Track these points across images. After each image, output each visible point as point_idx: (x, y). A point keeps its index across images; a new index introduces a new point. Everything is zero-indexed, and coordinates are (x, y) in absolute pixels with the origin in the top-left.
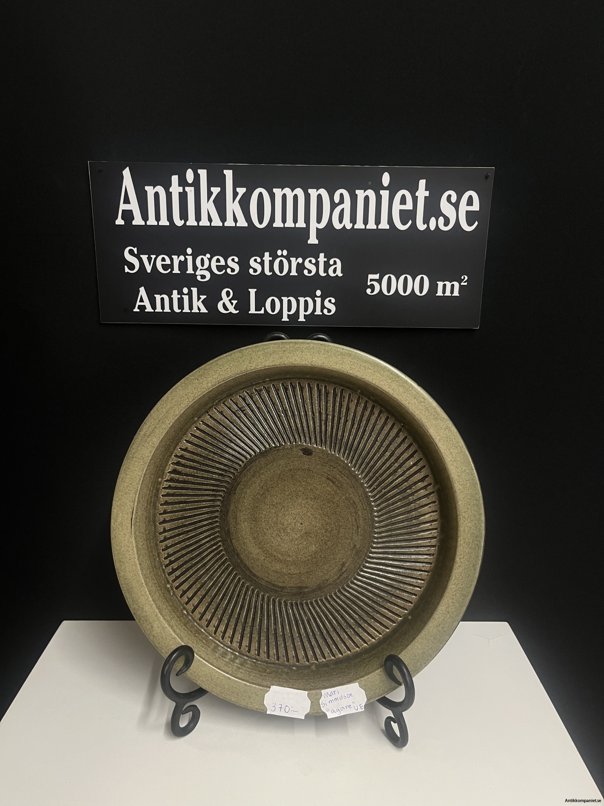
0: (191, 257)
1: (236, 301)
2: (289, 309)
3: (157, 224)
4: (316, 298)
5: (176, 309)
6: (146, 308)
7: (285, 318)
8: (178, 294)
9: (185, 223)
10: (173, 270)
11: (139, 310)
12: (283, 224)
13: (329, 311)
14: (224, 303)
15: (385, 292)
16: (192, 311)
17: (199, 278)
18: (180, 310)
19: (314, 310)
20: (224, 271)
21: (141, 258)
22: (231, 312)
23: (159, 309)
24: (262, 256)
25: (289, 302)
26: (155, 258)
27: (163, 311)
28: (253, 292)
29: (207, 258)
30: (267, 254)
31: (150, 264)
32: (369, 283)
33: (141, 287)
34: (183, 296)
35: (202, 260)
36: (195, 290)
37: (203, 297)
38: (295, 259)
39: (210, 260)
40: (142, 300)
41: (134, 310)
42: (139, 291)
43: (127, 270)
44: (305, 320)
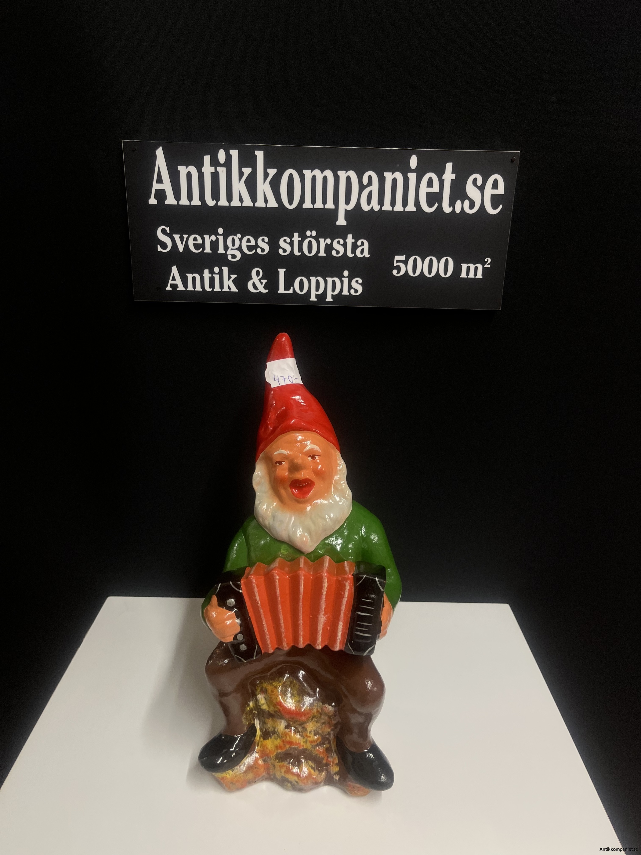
0: (222, 237)
1: (266, 281)
2: (317, 289)
3: (189, 204)
4: (343, 279)
5: (208, 289)
6: (178, 287)
7: (313, 298)
8: (209, 274)
9: (217, 203)
10: (205, 250)
11: (171, 289)
12: (312, 205)
13: (356, 291)
14: (254, 282)
15: (411, 273)
16: (223, 290)
17: (230, 258)
18: (211, 289)
19: (342, 290)
20: (254, 251)
21: (174, 237)
22: (260, 292)
23: (190, 288)
24: (291, 237)
25: (318, 282)
26: (187, 237)
27: (195, 290)
28: (282, 272)
29: (238, 238)
30: (296, 235)
31: (182, 244)
32: (395, 265)
33: (174, 266)
34: (214, 275)
35: (233, 240)
37: (233, 277)
38: (323, 239)
39: (241, 240)
40: (174, 279)
41: (167, 289)
42: (171, 270)
43: (159, 249)
44: (332, 300)
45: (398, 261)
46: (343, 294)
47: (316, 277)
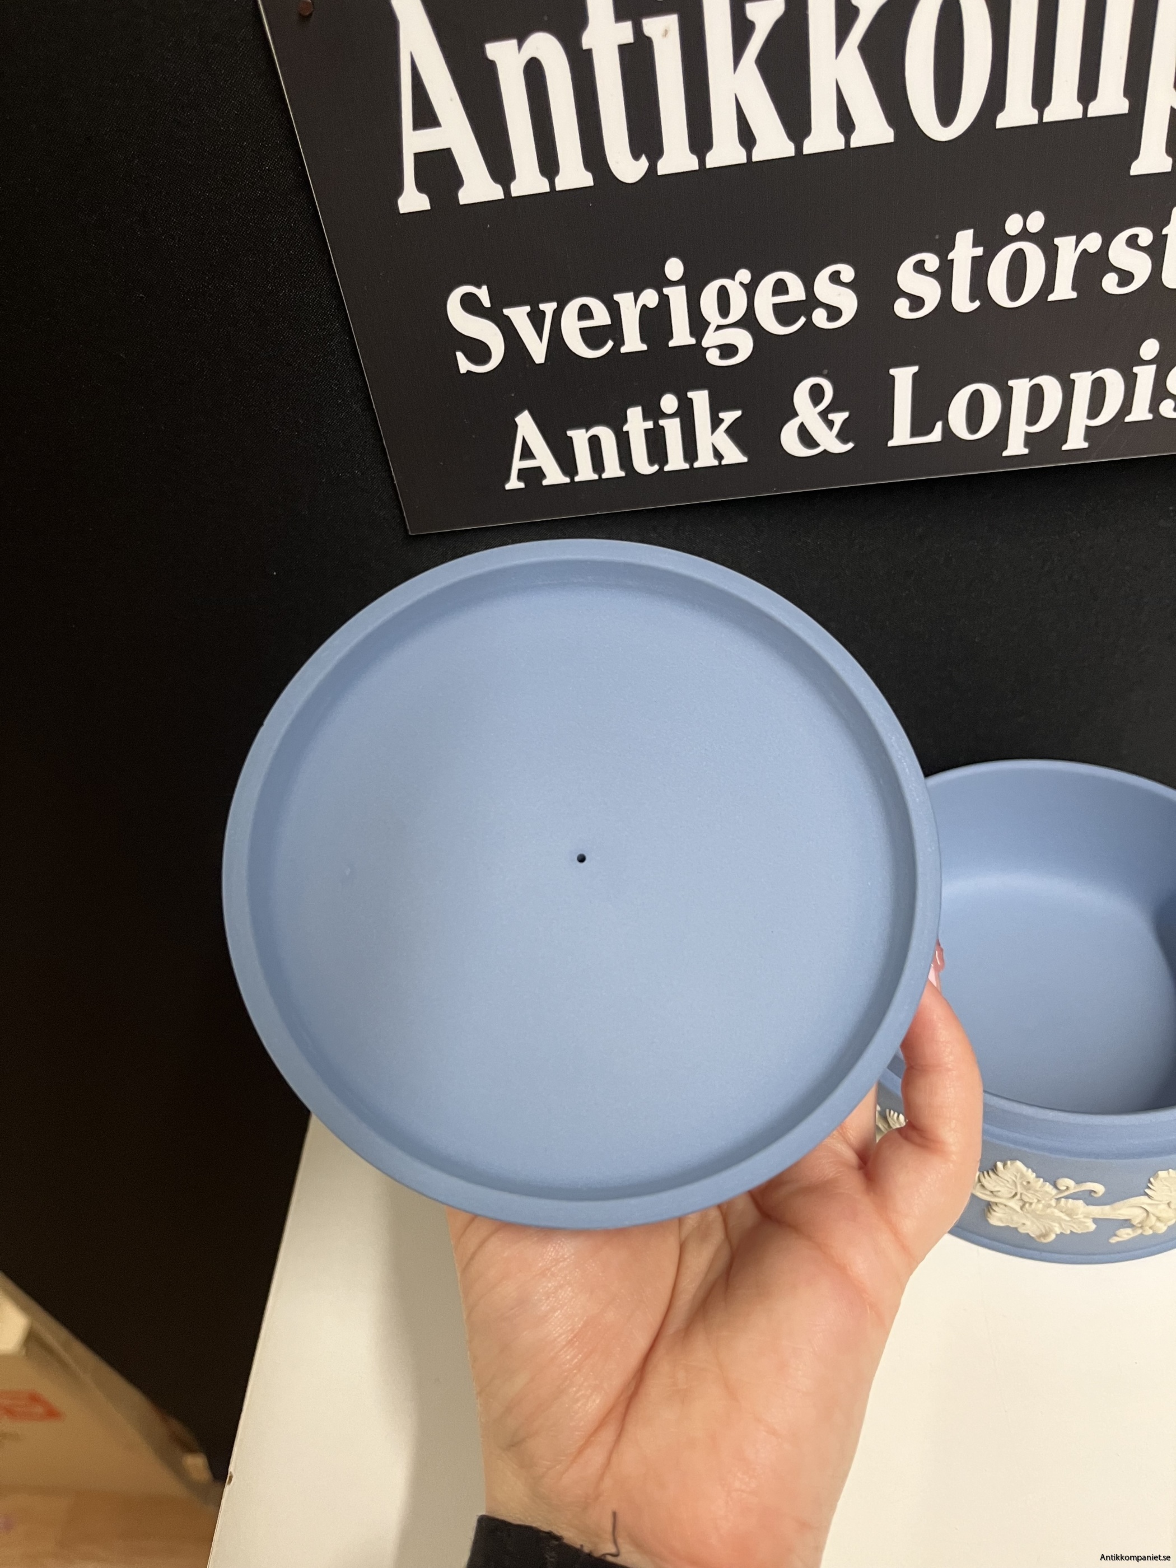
0: (682, 289)
1: (845, 415)
2: (1034, 414)
3: (548, 189)
5: (643, 465)
6: (544, 476)
7: (1016, 446)
8: (645, 418)
9: (652, 168)
10: (623, 343)
11: (522, 485)
12: (1036, 113)
14: (802, 426)
16: (696, 465)
17: (713, 357)
18: (656, 468)
19: (1127, 407)
20: (802, 320)
21: (508, 317)
22: (825, 450)
23: (585, 472)
24: (944, 247)
25: (1037, 395)
26: (555, 311)
27: (600, 476)
28: (903, 377)
29: (741, 283)
30: (965, 238)
31: (541, 338)
33: (519, 411)
34: (662, 422)
35: (723, 295)
36: (700, 399)
37: (729, 417)
38: (1074, 238)
39: (750, 289)
40: (527, 453)
41: (508, 486)
42: (516, 426)
43: (464, 365)
44: (1085, 445)
46: (1128, 419)
47: (1032, 377)
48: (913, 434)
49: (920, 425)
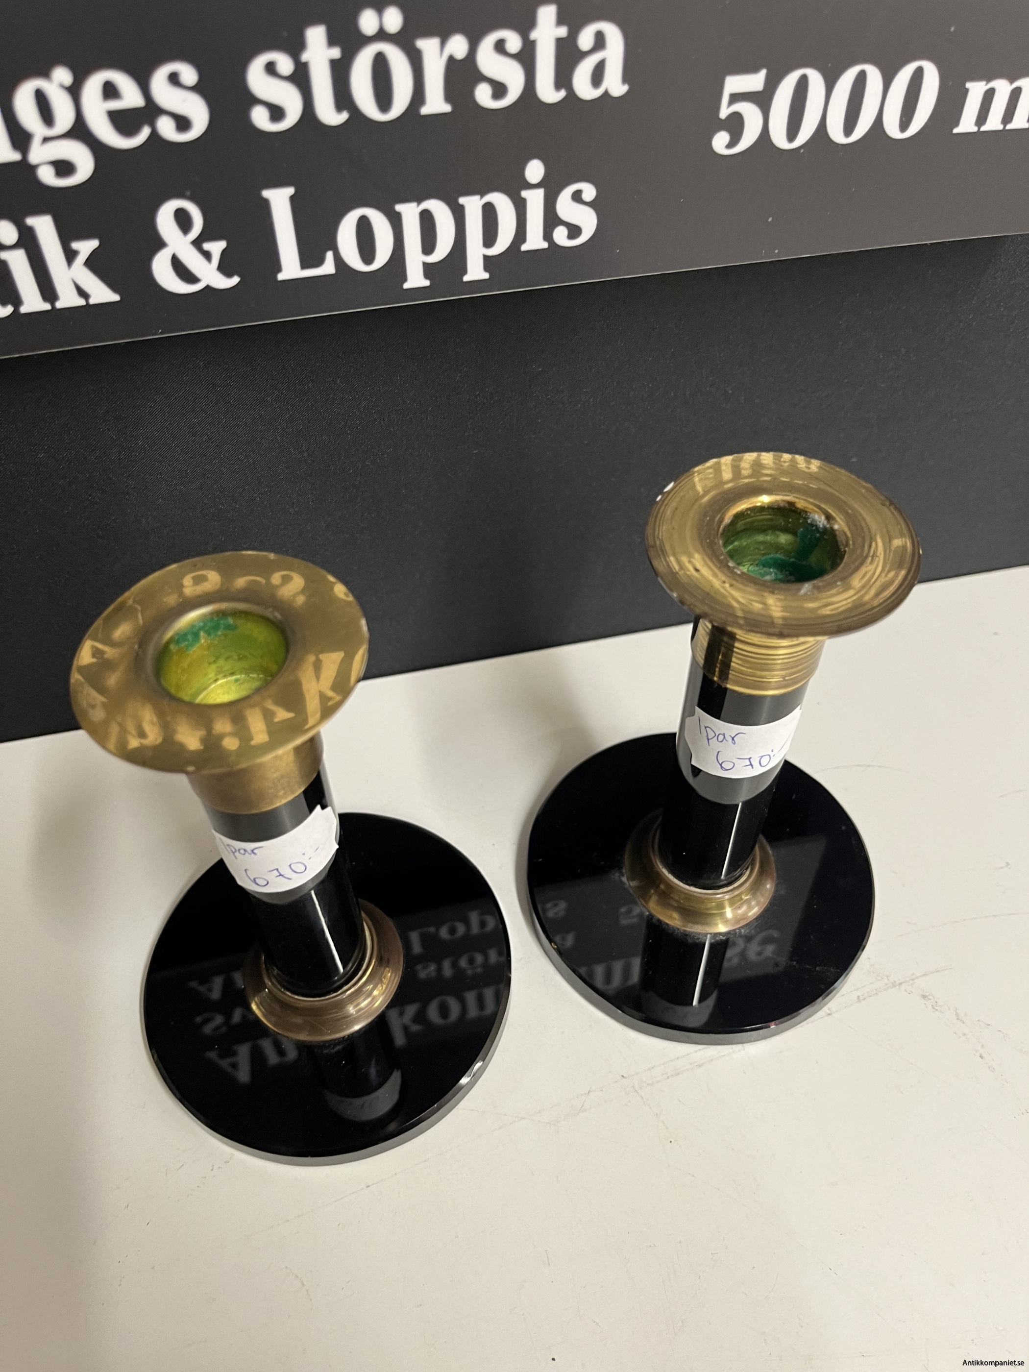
1: (223, 245)
2: (428, 245)
4: (525, 194)
7: (415, 279)
13: (574, 231)
14: (175, 258)
15: (779, 139)
16: (59, 305)
17: (47, 176)
18: (9, 310)
19: (521, 234)
20: (146, 131)
22: (208, 287)
24: (295, 46)
25: (427, 221)
28: (279, 199)
29: (61, 85)
30: (316, 36)
32: (724, 112)
35: (42, 100)
36: (44, 227)
37: (85, 247)
38: (436, 41)
39: (74, 93)
44: (486, 276)
45: (735, 98)
46: (524, 248)
47: (419, 201)
48: (304, 265)
49: (309, 258)
